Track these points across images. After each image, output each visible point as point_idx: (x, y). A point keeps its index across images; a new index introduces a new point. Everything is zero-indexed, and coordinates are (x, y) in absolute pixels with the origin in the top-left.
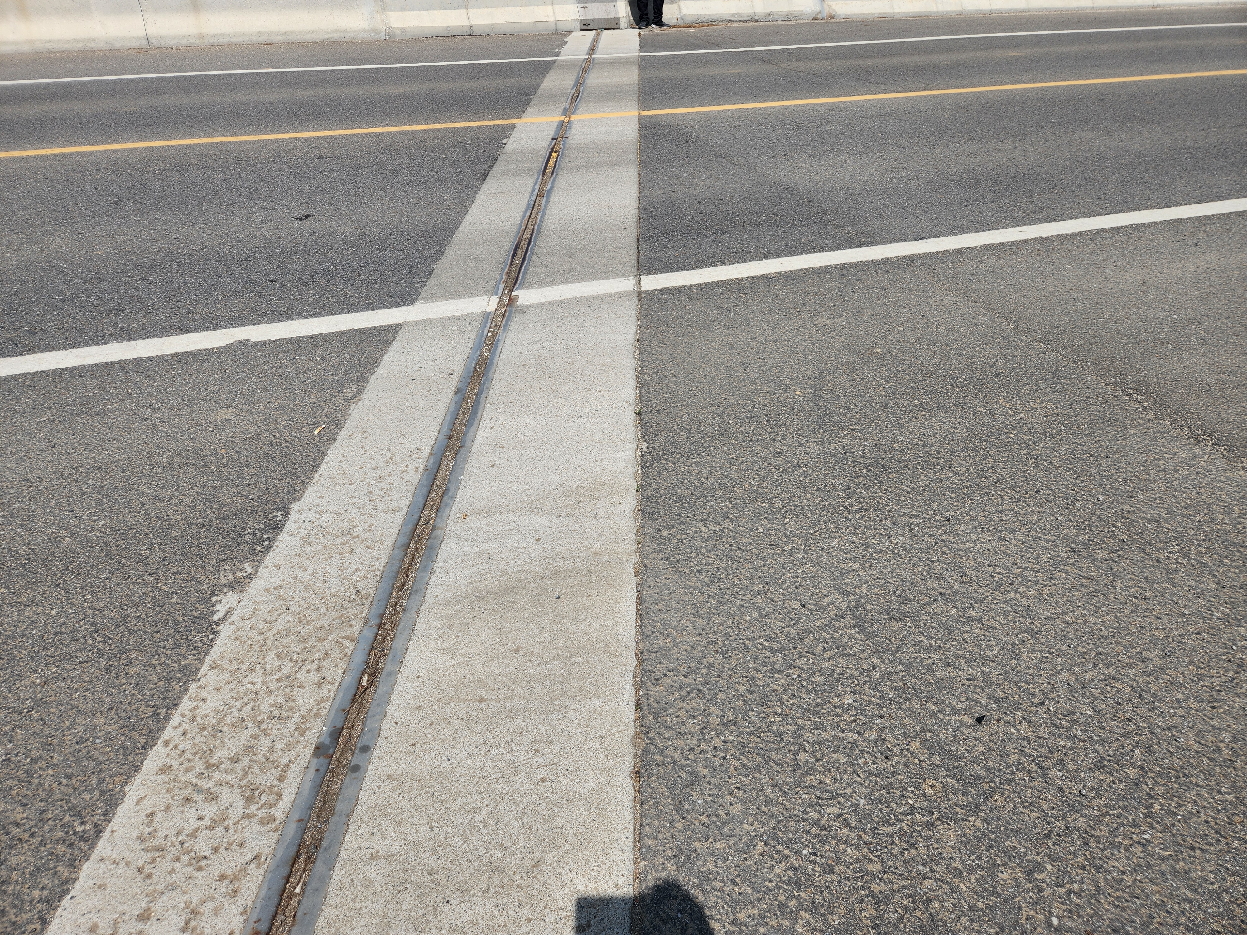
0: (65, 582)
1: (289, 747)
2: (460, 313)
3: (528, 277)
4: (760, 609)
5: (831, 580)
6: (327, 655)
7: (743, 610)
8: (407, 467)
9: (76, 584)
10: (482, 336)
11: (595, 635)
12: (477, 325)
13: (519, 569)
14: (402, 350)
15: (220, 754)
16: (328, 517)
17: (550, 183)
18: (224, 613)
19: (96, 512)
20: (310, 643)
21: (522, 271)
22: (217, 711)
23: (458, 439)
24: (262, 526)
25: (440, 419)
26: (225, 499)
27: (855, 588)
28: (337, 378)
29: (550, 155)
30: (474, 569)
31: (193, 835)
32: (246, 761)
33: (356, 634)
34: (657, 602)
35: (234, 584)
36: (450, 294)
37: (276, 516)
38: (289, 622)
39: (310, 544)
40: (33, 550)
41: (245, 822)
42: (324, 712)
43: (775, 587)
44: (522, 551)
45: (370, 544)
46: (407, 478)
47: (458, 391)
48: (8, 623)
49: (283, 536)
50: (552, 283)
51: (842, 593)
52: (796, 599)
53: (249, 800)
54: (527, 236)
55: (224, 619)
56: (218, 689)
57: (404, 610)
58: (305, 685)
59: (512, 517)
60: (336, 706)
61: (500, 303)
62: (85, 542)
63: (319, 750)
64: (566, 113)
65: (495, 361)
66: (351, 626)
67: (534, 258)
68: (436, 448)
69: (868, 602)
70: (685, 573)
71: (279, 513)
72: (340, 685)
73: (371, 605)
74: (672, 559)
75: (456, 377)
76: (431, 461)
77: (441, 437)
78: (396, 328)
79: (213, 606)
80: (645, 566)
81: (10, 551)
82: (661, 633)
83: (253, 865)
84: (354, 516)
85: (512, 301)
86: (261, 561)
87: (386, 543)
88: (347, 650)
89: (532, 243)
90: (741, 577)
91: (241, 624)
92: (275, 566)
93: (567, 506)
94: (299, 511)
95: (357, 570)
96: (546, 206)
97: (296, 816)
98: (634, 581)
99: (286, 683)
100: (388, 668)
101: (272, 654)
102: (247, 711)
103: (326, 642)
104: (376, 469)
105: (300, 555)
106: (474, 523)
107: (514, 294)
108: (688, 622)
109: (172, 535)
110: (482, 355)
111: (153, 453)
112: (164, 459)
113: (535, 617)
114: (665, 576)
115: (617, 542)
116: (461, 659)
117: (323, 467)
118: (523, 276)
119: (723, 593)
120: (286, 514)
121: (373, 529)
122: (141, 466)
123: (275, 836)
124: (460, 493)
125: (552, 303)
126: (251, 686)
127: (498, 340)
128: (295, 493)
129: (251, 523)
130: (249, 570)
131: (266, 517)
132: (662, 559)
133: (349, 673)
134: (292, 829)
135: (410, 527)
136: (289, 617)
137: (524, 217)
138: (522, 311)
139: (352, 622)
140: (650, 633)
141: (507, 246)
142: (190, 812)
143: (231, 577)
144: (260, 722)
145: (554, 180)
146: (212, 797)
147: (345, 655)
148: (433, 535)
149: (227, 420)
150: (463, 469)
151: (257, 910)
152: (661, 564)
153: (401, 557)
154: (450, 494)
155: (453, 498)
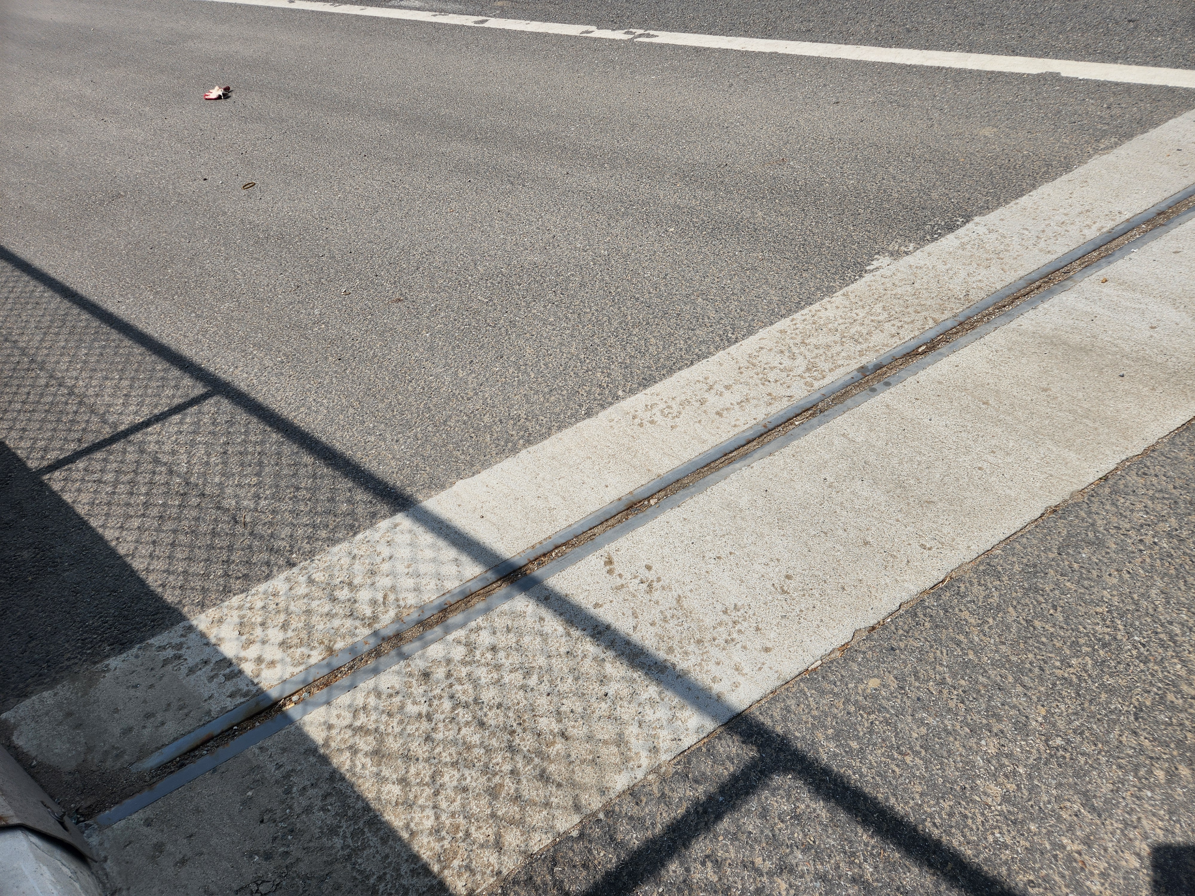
1: (848, 358)
6: (912, 322)
8: (1094, 223)
15: (812, 340)
16: (994, 236)
18: (874, 267)
20: (908, 310)
22: (828, 318)
23: (1164, 220)
24: (943, 223)
25: (1167, 195)
30: (1070, 322)
31: (772, 368)
32: (821, 351)
33: (942, 319)
35: (895, 253)
37: (958, 221)
38: (907, 291)
39: (964, 249)
40: (806, 184)
41: (798, 378)
42: (882, 352)
44: (1129, 329)
45: (1006, 268)
46: (1085, 232)
49: (950, 236)
53: (808, 370)
55: (871, 271)
56: (838, 307)
57: (988, 322)
58: (885, 331)
59: (1148, 300)
60: (891, 353)
63: (862, 369)
66: (943, 313)
68: (1137, 217)
71: (962, 220)
72: (904, 343)
73: (969, 307)
76: (1121, 227)
77: (1153, 210)
79: (873, 260)
81: (795, 180)
83: (786, 399)
86: (923, 246)
87: (1019, 272)
88: (927, 326)
91: (879, 278)
92: (928, 253)
94: (977, 223)
95: (980, 280)
97: (823, 391)
99: (875, 324)
100: (942, 350)
101: (881, 304)
102: (843, 327)
103: (919, 314)
104: (1066, 215)
105: (950, 253)
106: (1108, 289)
113: (1085, 378)
116: (997, 372)
117: (1025, 197)
120: (966, 222)
121: (1019, 258)
123: (806, 393)
124: (1119, 263)
126: (855, 316)
129: (936, 219)
130: (911, 249)
131: (951, 218)
133: (916, 339)
134: (816, 396)
135: (1051, 269)
136: (910, 289)
139: (946, 312)
142: (778, 358)
143: (896, 248)
144: (844, 337)
146: (793, 358)
147: (923, 328)
148: (1062, 284)
150: (1145, 244)
151: (773, 418)
153: (1021, 287)
154: (1111, 259)
155: (1110, 263)
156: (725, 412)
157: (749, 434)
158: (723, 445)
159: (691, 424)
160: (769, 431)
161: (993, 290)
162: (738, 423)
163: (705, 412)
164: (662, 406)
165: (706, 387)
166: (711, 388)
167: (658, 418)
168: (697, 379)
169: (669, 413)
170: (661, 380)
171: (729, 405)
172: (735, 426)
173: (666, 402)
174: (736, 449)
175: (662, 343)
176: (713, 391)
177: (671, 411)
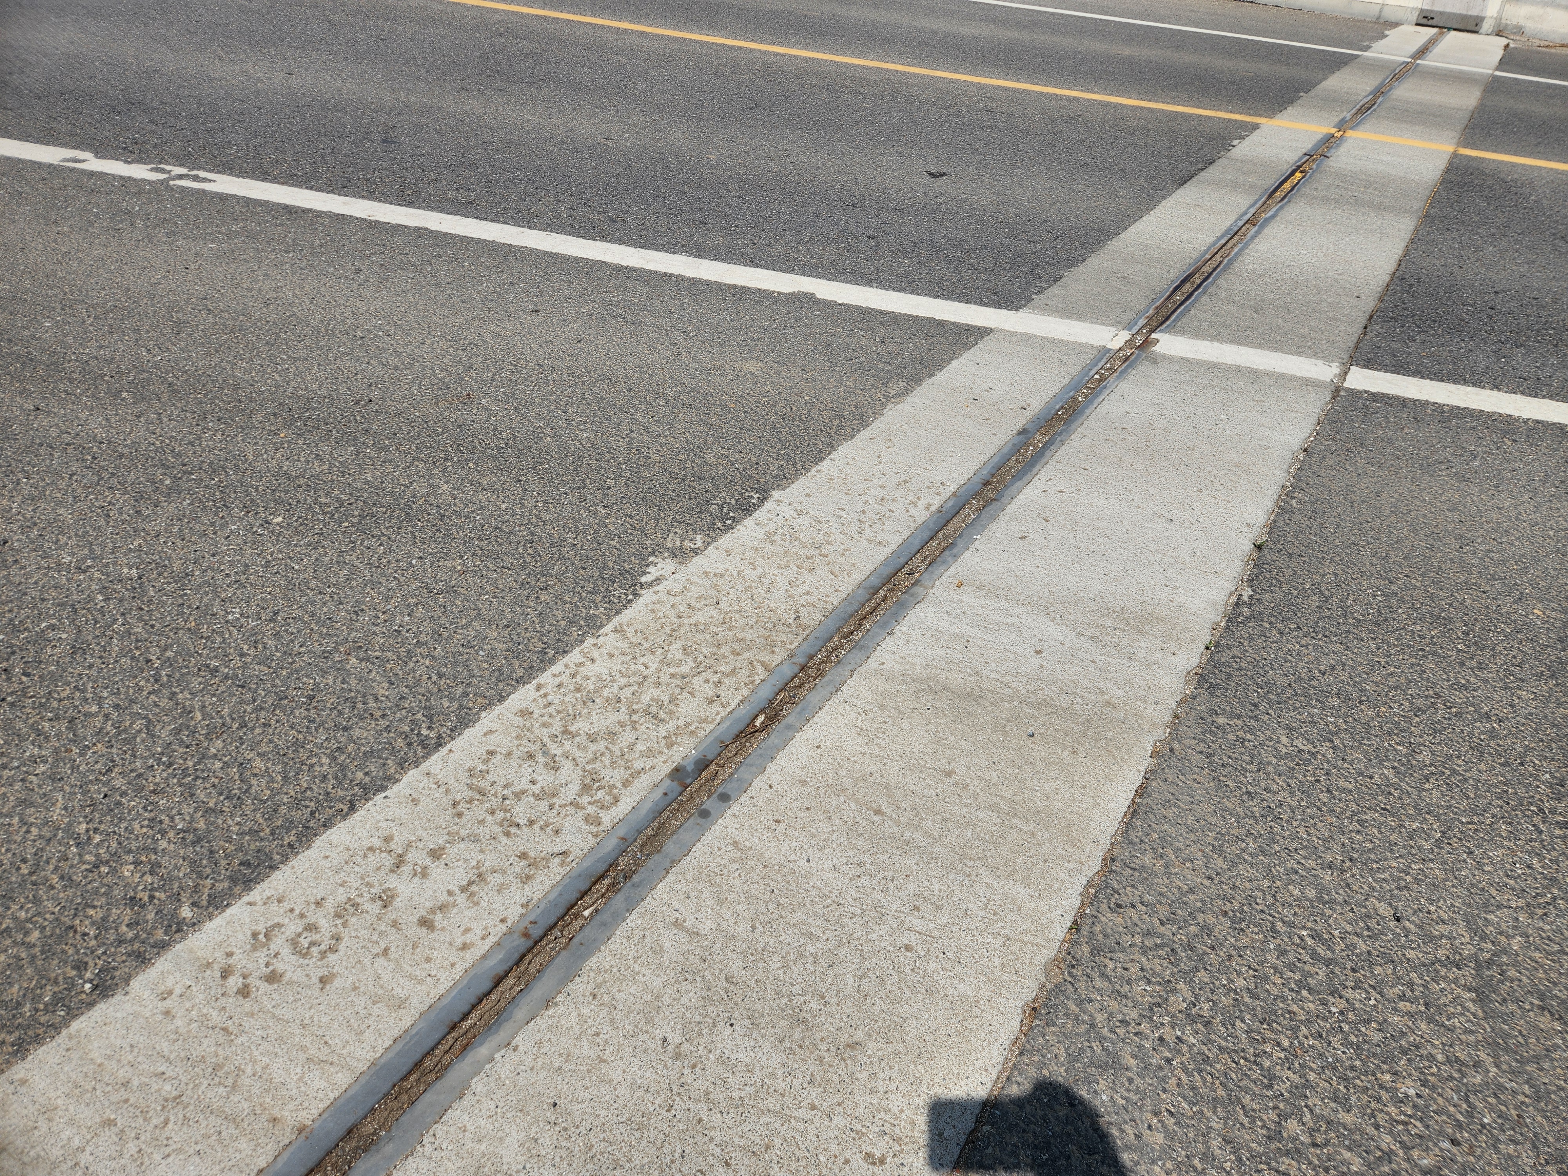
0: (527, 481)
1: (649, 753)
2: (1071, 339)
3: (1184, 320)
4: (1322, 889)
5: (1464, 904)
6: (733, 672)
7: (1294, 877)
8: (918, 498)
9: (535, 486)
10: (1087, 374)
11: (1058, 805)
12: (1086, 359)
13: (997, 676)
14: (978, 361)
15: (581, 726)
16: (805, 521)
17: (1274, 209)
18: (654, 578)
19: (586, 422)
20: (722, 651)
21: (1179, 311)
22: (599, 678)
23: (995, 488)
24: (733, 502)
25: (984, 458)
26: (710, 458)
27: (1501, 933)
28: (888, 368)
29: (1293, 173)
30: (941, 652)
31: (518, 795)
32: (601, 746)
33: (774, 664)
34: (1166, 804)
35: (677, 552)
36: (1069, 312)
37: (752, 497)
38: (712, 617)
39: (772, 542)
40: (515, 437)
41: (571, 810)
42: (701, 734)
43: (1362, 870)
44: (1012, 656)
45: (836, 570)
46: (913, 511)
47: (1023, 432)
48: (461, 499)
49: (749, 522)
50: (1216, 337)
51: (1474, 931)
52: (1390, 904)
53: (586, 788)
54: (1207, 268)
55: (650, 584)
56: (611, 656)
57: (839, 662)
58: (696, 694)
59: (1019, 610)
60: (716, 734)
61: (1129, 343)
62: (563, 448)
63: (677, 773)
64: (1342, 125)
65: (1088, 412)
66: (773, 652)
67: (1204, 299)
68: (963, 489)
69: (1513, 966)
70: (1228, 786)
71: (756, 496)
72: (731, 712)
73: (806, 639)
74: (1216, 758)
75: (1029, 414)
76: (950, 503)
77: (977, 479)
78: (982, 332)
79: (648, 566)
80: (1172, 750)
81: (495, 429)
82: (1153, 848)
83: (558, 860)
84: (834, 531)
85: (1147, 343)
86: (714, 540)
87: (854, 576)
88: (756, 677)
89: (1210, 280)
90: (1313, 831)
91: (665, 598)
92: (726, 551)
93: (1097, 626)
94: (778, 501)
95: (808, 593)
96: (1253, 238)
97: (621, 832)
98: (1146, 763)
99: (678, 682)
100: (790, 720)
101: (678, 645)
102: (627, 692)
103: (740, 658)
104: (883, 487)
105: (756, 549)
106: (968, 597)
107: (1153, 336)
108: (1200, 853)
109: (643, 474)
110: (1074, 398)
111: (665, 382)
112: (671, 392)
113: (990, 745)
114: (1195, 776)
115: (1145, 702)
116: (877, 751)
117: (826, 463)
118: (1177, 317)
119: (1273, 839)
120: (763, 499)
121: (847, 554)
122: (648, 391)
123: (592, 841)
124: (967, 554)
125: (1200, 363)
126: (643, 668)
127: (1105, 387)
128: (783, 480)
129: (724, 494)
130: (699, 544)
131: (742, 494)
132: (1201, 752)
133: (746, 704)
134: (612, 843)
135: (890, 570)
136: (714, 613)
137: (1214, 244)
138: (1155, 360)
139: (776, 649)
140: (1138, 840)
141: (1175, 273)
142: (527, 770)
143: (678, 543)
144: (634, 712)
145: (1282, 208)
146: (554, 766)
147: (752, 682)
148: (911, 591)
149: (752, 374)
150: (985, 527)
151: (539, 911)
152: (1197, 759)
153: (863, 599)
154: (955, 551)
155: (956, 557)
156: (439, 916)
157: (496, 964)
158: (445, 1001)
159: (367, 962)
160: (536, 943)
161: (830, 607)
162: (469, 938)
163: (395, 924)
164: (293, 927)
165: (388, 861)
166: (400, 862)
167: (287, 963)
168: (367, 843)
169: (312, 944)
170: (285, 859)
171: (444, 898)
172: (465, 947)
173: (302, 916)
174: (474, 1007)
175: (279, 768)
176: (406, 869)
177: (316, 937)
